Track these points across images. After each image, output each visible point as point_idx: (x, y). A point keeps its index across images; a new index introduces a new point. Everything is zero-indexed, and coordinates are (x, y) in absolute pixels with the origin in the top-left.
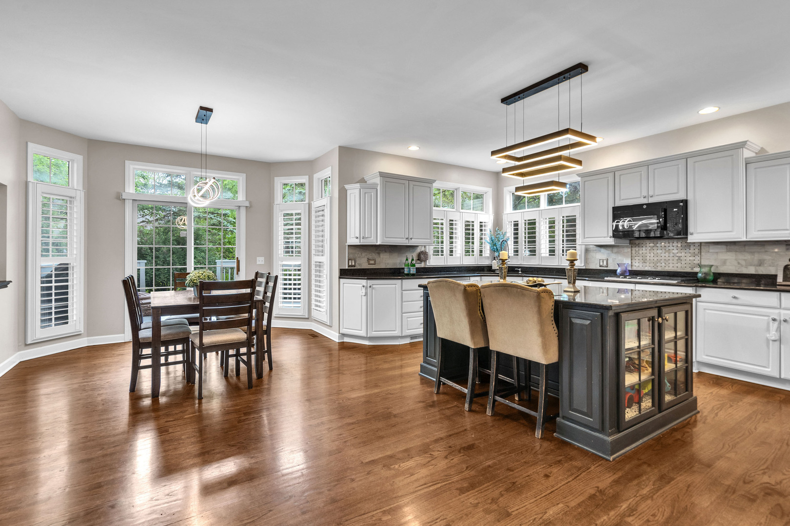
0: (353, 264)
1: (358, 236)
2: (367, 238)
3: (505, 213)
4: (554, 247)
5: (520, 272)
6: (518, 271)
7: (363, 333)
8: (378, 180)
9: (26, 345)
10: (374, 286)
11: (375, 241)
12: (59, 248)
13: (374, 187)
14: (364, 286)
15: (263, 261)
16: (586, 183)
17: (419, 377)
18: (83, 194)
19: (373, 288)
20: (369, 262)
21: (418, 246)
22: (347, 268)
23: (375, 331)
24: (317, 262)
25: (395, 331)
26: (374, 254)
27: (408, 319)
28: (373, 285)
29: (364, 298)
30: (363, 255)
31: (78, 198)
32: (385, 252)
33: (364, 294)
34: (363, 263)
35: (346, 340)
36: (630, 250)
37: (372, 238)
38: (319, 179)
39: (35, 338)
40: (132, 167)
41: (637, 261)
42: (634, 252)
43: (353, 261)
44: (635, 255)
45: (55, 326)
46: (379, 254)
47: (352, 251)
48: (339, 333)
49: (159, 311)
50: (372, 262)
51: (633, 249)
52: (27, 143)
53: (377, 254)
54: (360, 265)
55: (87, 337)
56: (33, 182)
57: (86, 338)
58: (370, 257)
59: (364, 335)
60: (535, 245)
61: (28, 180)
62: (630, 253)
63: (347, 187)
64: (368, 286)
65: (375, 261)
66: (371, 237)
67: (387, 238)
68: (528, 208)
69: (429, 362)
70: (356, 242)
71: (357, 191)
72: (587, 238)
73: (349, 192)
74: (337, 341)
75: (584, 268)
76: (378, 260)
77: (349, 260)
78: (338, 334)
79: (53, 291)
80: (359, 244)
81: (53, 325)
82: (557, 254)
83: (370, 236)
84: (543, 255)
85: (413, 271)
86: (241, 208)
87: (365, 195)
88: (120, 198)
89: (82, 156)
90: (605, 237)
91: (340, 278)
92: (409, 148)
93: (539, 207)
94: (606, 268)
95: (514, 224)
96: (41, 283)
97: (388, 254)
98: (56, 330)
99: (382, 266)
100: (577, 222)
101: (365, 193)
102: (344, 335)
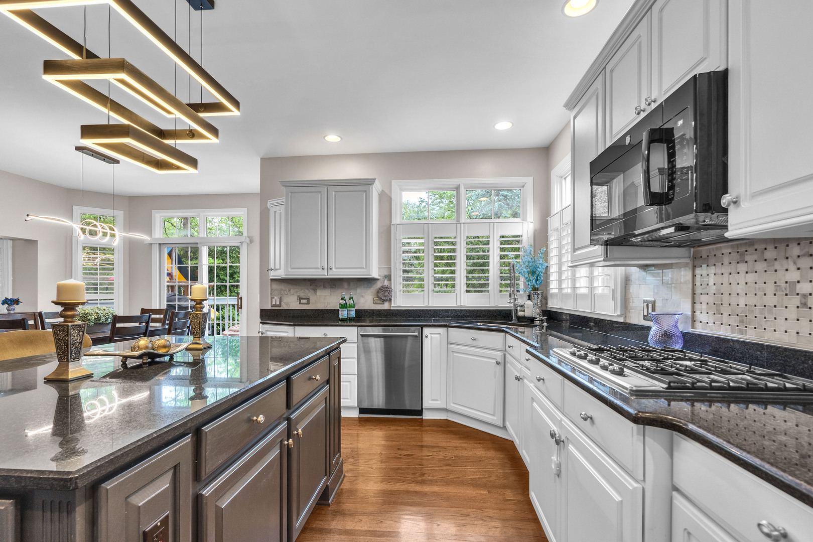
0: (278, 303)
2: (277, 269)
20: (300, 300)
21: (377, 279)
22: (270, 308)
26: (307, 291)
30: (292, 291)
32: (325, 287)
34: (292, 302)
41: (704, 308)
43: (278, 300)
46: (315, 290)
47: (276, 286)
50: (305, 301)
53: (312, 291)
54: (287, 304)
58: (302, 295)
63: (270, 204)
65: (308, 299)
66: (280, 269)
67: (293, 269)
70: (281, 274)
76: (313, 299)
77: (272, 298)
83: (279, 267)
86: (243, 244)
91: (260, 323)
97: (329, 291)
99: (320, 306)
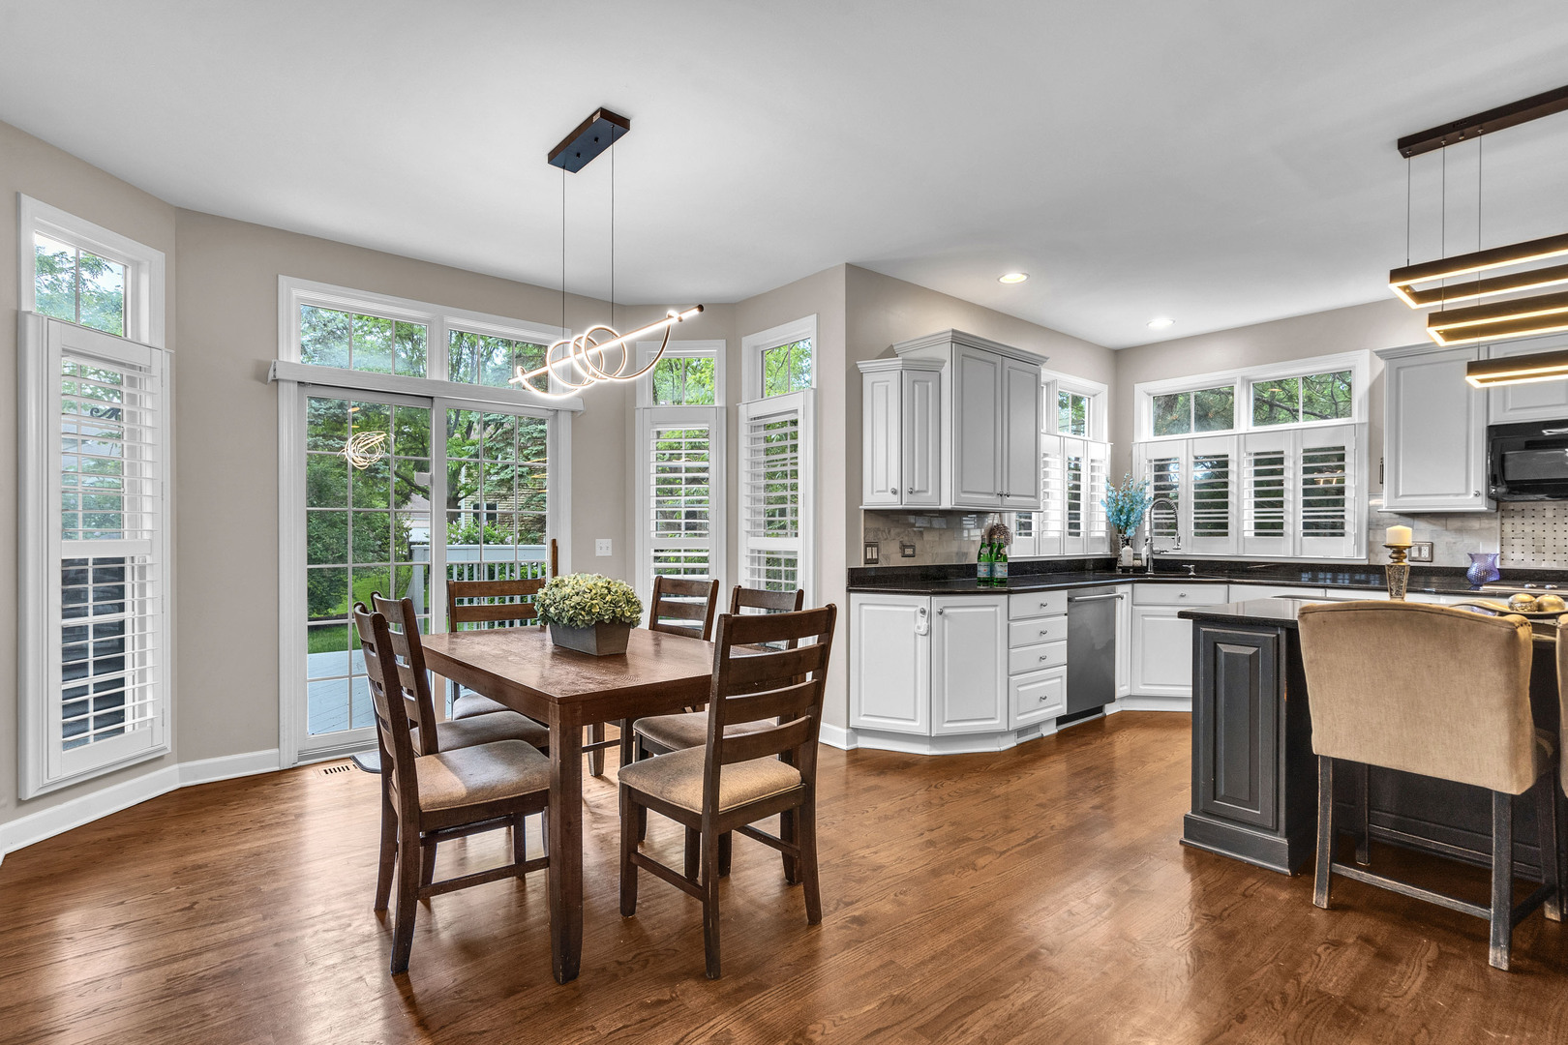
0: (875, 557)
1: (897, 486)
2: (918, 492)
3: (1137, 440)
4: (1282, 517)
5: (1192, 573)
6: (1189, 570)
7: (919, 727)
8: (944, 352)
9: (20, 802)
10: (947, 611)
11: (937, 500)
12: (107, 515)
13: (931, 368)
14: (923, 612)
15: (610, 549)
16: (1402, 372)
17: (1182, 848)
18: (167, 359)
19: (946, 616)
20: (903, 550)
21: (988, 512)
22: (862, 566)
23: (948, 722)
24: (752, 551)
25: (992, 719)
26: (911, 532)
27: (1020, 689)
28: (945, 607)
29: (923, 642)
31: (156, 371)
33: (923, 630)
34: (892, 557)
35: (865, 743)
36: (1498, 522)
37: (930, 493)
38: (756, 348)
39: (46, 781)
40: (297, 293)
41: (1518, 549)
42: (1508, 528)
43: (875, 549)
44: (1512, 535)
45: (96, 739)
46: (921, 531)
47: (873, 525)
48: (848, 727)
49: (575, 711)
50: (909, 551)
51: (1505, 521)
52: (17, 197)
53: (917, 532)
54: (887, 558)
55: (178, 762)
56: (37, 316)
57: (176, 767)
58: (906, 538)
59: (924, 731)
60: (1227, 513)
61: (25, 308)
62: (1499, 531)
63: (862, 365)
64: (935, 610)
65: (913, 547)
66: (926, 491)
67: (965, 492)
68: (1197, 430)
69: (1223, 813)
70: (891, 502)
71: (894, 377)
72: (1403, 496)
73: (867, 380)
74: (844, 747)
75: (1366, 563)
76: (920, 546)
77: (866, 546)
78: (844, 731)
79: (91, 641)
80: (900, 507)
81: (92, 739)
82: (1291, 532)
83: (925, 489)
84: (1246, 534)
85: (1001, 571)
86: (561, 416)
87: (914, 386)
88: (267, 378)
89: (164, 254)
90: (1458, 495)
91: (849, 591)
92: (1001, 280)
93: (1231, 426)
94: (1428, 564)
95: (1155, 466)
96: (64, 617)
97: (937, 532)
98: (98, 753)
99: (927, 560)
100: (1346, 460)
101: (914, 382)
102: (857, 731)
